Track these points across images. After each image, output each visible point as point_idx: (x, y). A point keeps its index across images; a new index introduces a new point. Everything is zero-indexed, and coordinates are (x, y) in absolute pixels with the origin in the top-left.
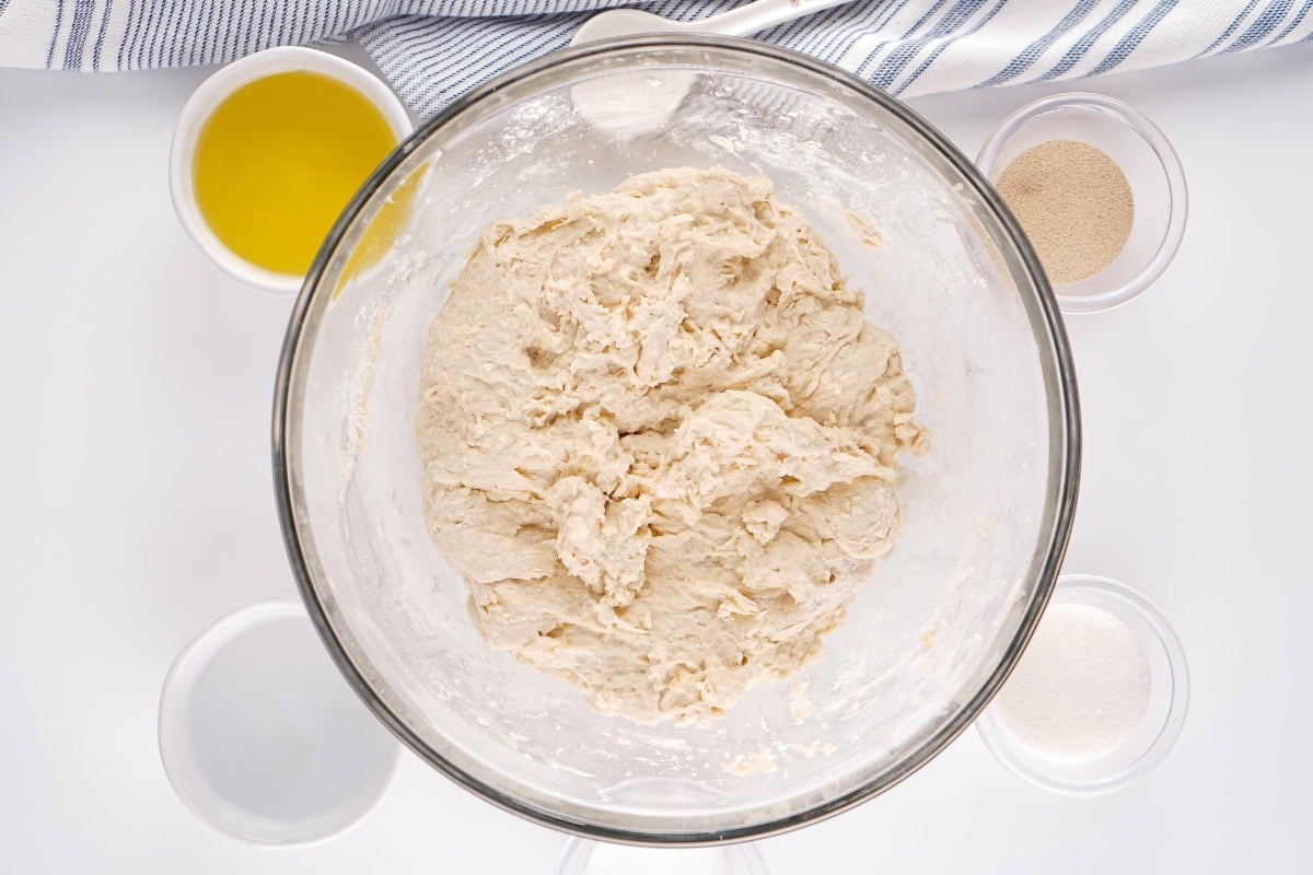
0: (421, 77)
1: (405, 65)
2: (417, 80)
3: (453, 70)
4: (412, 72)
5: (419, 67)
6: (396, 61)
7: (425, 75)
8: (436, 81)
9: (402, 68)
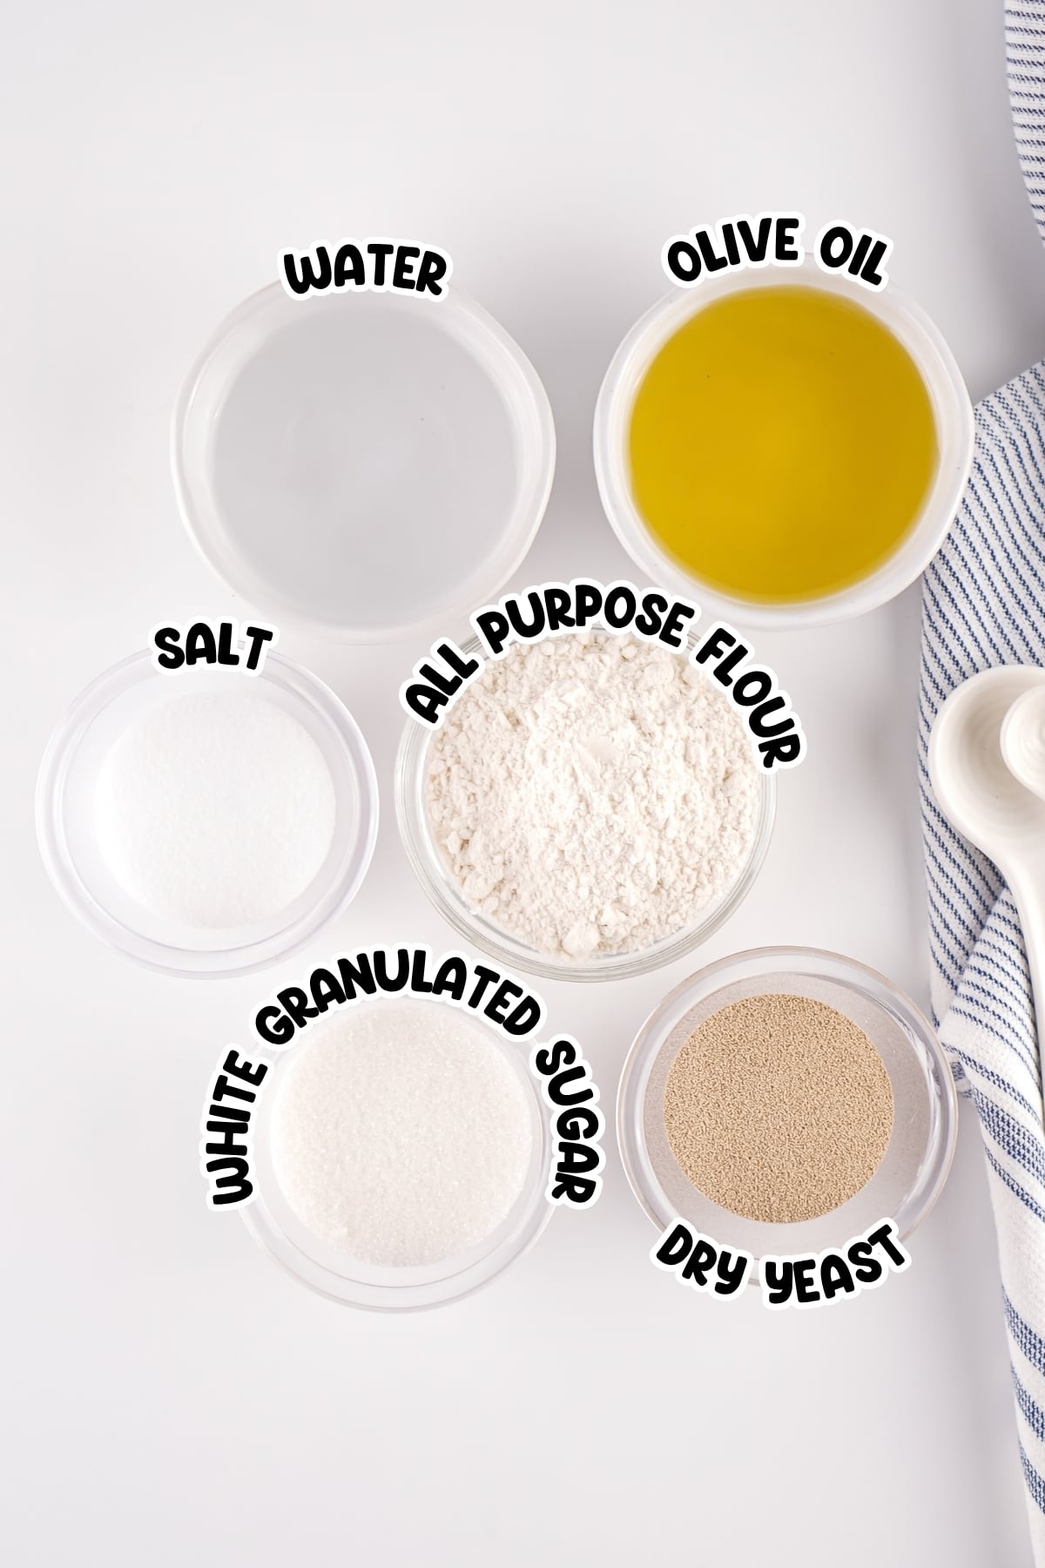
0: (1002, 437)
1: (1021, 415)
2: (997, 431)
3: (1010, 487)
4: (1009, 423)
5: (1017, 436)
6: (1028, 401)
7: (1006, 443)
8: (996, 459)
9: (1017, 410)
